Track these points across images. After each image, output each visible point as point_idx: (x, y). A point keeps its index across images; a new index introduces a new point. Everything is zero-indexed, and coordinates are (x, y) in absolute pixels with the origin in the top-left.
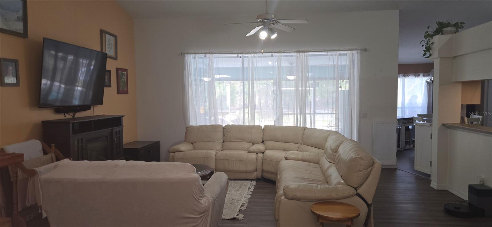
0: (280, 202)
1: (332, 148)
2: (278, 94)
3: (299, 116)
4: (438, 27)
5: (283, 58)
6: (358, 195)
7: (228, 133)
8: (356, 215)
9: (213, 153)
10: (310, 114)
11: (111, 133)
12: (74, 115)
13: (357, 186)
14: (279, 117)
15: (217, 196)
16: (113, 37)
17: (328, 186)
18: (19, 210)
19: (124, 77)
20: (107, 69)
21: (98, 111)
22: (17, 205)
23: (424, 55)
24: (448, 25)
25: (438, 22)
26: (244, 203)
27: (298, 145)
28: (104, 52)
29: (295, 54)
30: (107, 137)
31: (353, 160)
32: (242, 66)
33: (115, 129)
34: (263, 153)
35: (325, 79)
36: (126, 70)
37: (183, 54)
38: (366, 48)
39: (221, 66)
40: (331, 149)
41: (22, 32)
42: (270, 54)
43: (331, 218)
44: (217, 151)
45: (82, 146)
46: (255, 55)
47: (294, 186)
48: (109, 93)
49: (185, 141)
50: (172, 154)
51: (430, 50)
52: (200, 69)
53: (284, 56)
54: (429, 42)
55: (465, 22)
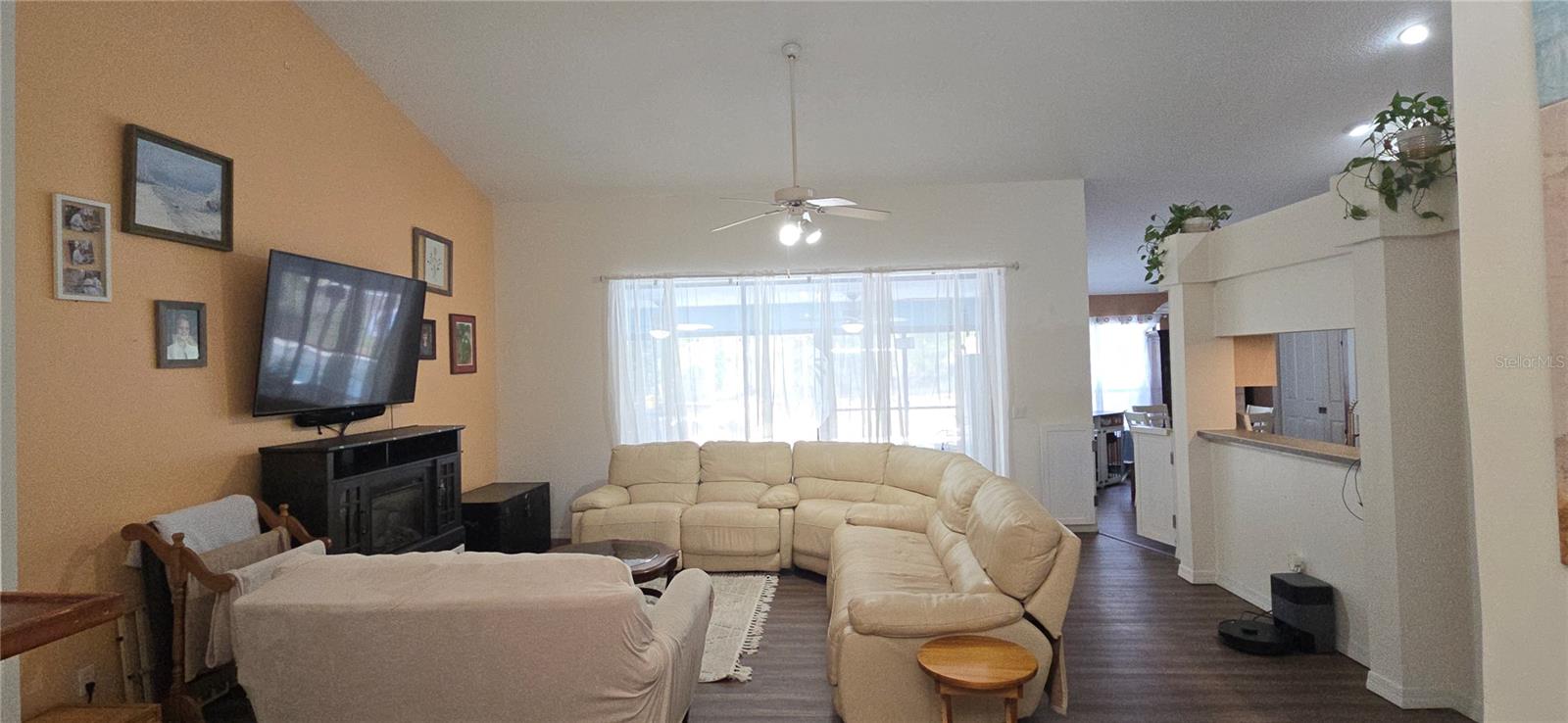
0: (840, 640)
1: (957, 497)
2: (825, 368)
3: (873, 413)
4: (1173, 216)
5: (833, 284)
6: (1028, 617)
7: (711, 462)
8: (1029, 672)
9: (676, 510)
10: (899, 409)
11: (433, 470)
12: (343, 429)
13: (1025, 595)
14: (828, 419)
15: (685, 635)
16: (443, 245)
17: (958, 596)
18: (186, 680)
19: (466, 334)
20: (425, 318)
21: (402, 418)
22: (183, 665)
23: (1149, 277)
24: (1195, 212)
25: (1174, 205)
26: (751, 635)
27: (874, 486)
28: (420, 278)
29: (861, 276)
30: (421, 480)
31: (1012, 532)
32: (740, 303)
33: (443, 460)
34: (794, 508)
35: (930, 330)
36: (472, 319)
37: (603, 280)
38: (1017, 263)
39: (692, 303)
40: (955, 499)
41: (219, 238)
42: (805, 277)
43: (968, 683)
44: (684, 506)
45: (358, 505)
46: (771, 279)
47: (873, 600)
48: (430, 373)
49: (610, 483)
50: (577, 516)
51: (1160, 268)
52: (644, 310)
53: (836, 281)
54: (1157, 248)
55: (1231, 206)
